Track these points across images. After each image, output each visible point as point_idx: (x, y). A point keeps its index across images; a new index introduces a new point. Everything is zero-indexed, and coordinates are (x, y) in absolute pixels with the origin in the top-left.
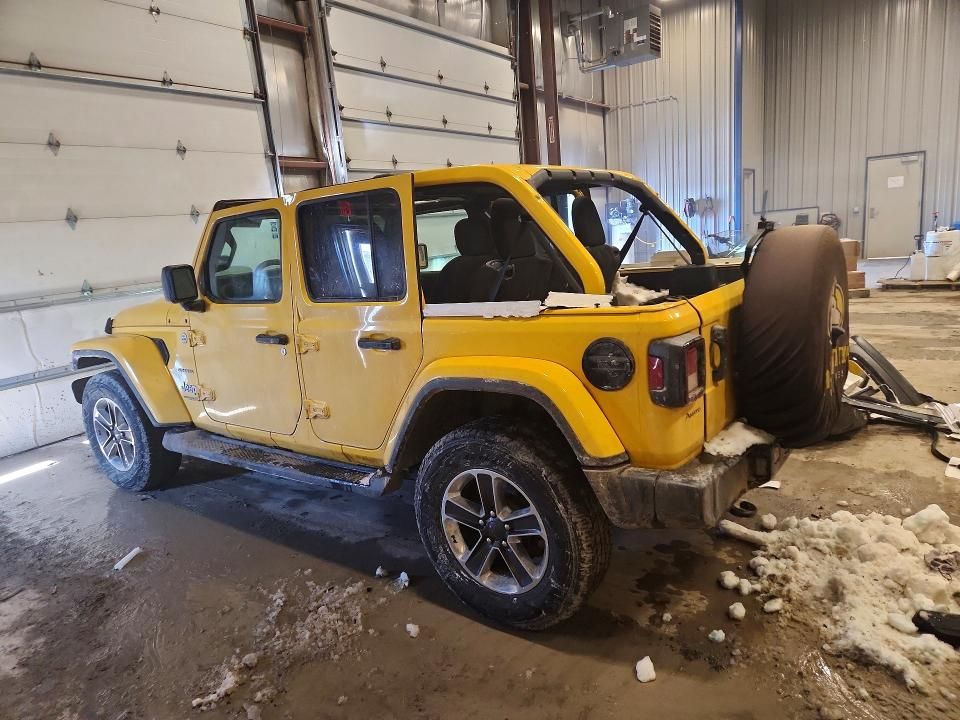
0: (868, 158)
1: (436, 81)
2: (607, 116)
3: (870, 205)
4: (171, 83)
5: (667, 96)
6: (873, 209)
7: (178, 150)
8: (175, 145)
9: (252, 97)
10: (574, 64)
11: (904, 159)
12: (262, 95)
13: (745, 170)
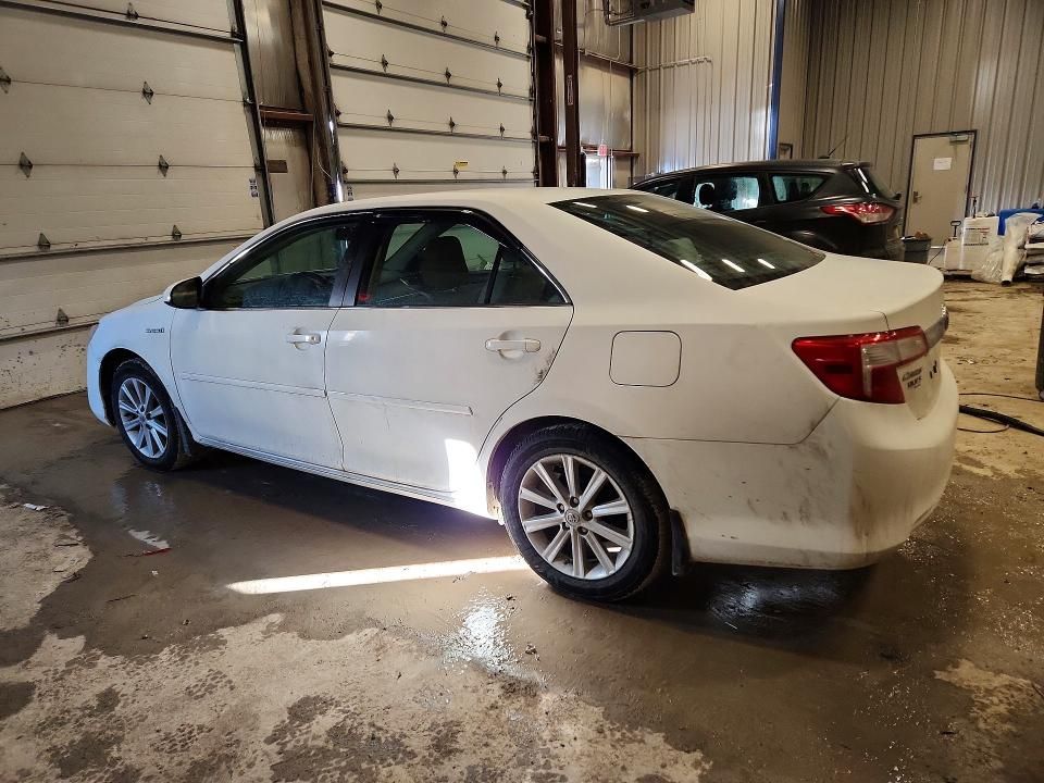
0: (915, 137)
1: (439, 28)
2: (635, 78)
3: (914, 188)
4: (136, 16)
5: (701, 58)
6: (916, 194)
7: (144, 92)
8: (141, 87)
9: (228, 35)
10: (598, 15)
11: (953, 138)
12: (240, 33)
13: (781, 144)
